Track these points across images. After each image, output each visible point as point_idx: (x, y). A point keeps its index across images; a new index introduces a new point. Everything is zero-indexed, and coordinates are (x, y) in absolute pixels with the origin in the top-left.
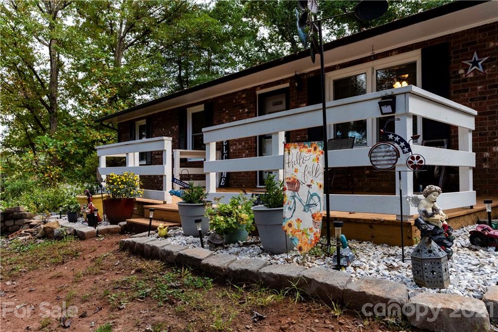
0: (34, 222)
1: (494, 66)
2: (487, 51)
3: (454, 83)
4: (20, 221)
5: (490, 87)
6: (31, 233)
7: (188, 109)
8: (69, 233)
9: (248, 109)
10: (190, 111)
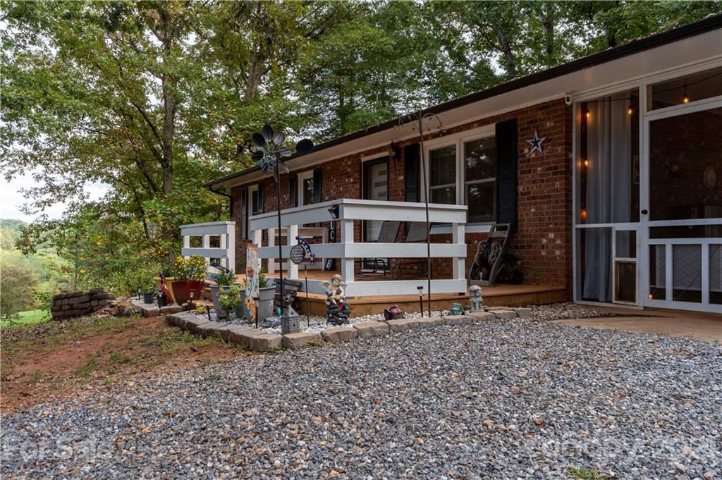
0: (114, 302)
1: (550, 147)
2: (545, 130)
3: (521, 162)
4: (103, 301)
5: (547, 170)
6: (110, 312)
7: (299, 175)
8: (137, 311)
9: (354, 179)
10: (302, 177)
